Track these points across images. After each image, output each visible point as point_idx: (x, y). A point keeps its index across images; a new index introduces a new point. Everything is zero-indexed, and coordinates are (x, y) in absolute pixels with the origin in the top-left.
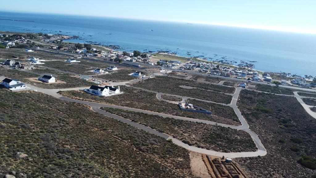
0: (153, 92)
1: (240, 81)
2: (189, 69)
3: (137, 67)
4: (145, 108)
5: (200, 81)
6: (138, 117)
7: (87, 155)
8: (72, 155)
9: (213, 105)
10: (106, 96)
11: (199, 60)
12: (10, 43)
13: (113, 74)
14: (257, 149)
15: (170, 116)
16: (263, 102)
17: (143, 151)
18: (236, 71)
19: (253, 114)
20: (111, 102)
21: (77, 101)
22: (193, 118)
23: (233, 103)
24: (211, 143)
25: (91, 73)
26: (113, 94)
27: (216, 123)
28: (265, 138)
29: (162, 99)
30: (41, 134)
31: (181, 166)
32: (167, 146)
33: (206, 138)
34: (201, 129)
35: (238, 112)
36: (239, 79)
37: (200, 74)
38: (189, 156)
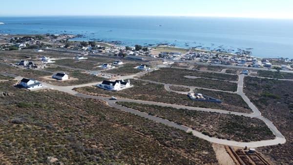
0: (161, 84)
1: (241, 69)
2: (189, 60)
3: (141, 60)
4: (157, 100)
5: (202, 70)
6: (153, 110)
7: (116, 154)
8: (101, 156)
9: (221, 93)
10: (118, 90)
11: (198, 51)
12: (22, 45)
13: (120, 68)
14: (275, 136)
15: (184, 107)
16: (268, 87)
17: (168, 146)
18: (235, 59)
19: (261, 101)
20: (125, 96)
21: (93, 97)
22: (206, 108)
23: (240, 91)
24: (230, 133)
25: (100, 69)
26: (124, 88)
27: (229, 112)
28: (280, 125)
29: (171, 90)
30: (66, 134)
31: (208, 160)
32: (189, 139)
33: (223, 128)
34: (216, 119)
35: (246, 99)
36: (240, 67)
37: (201, 63)
38: (212, 148)
